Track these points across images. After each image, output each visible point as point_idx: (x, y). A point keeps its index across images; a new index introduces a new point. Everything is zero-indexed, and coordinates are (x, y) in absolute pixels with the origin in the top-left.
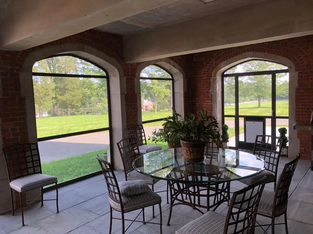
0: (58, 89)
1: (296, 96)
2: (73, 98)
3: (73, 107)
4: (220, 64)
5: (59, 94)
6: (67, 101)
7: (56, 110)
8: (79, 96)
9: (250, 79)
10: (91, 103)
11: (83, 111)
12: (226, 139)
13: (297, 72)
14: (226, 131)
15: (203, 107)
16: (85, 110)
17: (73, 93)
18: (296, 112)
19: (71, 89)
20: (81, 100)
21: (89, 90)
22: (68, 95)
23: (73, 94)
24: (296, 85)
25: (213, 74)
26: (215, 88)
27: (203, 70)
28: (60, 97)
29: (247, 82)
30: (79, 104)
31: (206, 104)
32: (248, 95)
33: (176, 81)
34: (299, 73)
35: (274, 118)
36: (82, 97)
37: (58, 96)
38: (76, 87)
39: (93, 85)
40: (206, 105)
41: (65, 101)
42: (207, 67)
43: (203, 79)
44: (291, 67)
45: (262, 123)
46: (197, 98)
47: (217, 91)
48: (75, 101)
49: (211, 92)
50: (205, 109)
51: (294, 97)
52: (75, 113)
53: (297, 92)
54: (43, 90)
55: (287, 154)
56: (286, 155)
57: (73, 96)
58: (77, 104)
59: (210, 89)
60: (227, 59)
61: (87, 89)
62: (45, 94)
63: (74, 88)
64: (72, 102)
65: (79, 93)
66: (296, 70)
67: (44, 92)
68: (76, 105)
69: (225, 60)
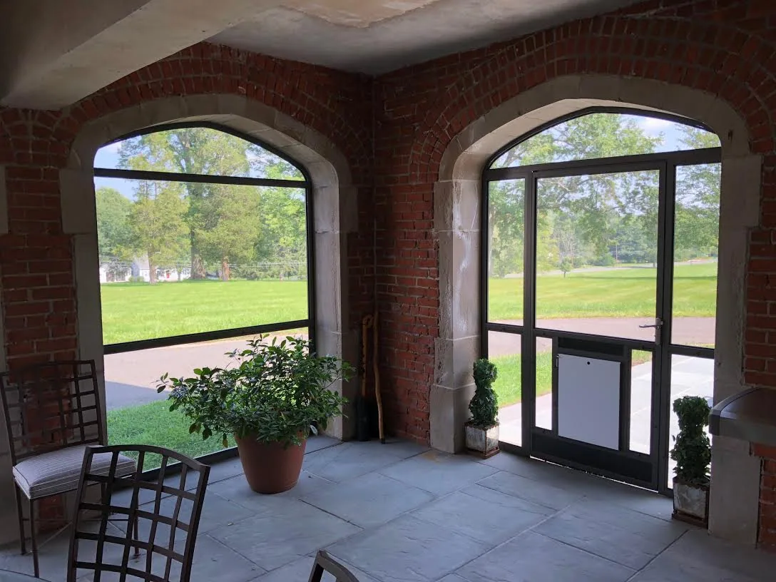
0: (200, 215)
1: (751, 265)
2: (233, 238)
3: (234, 258)
4: (465, 129)
5: (202, 226)
6: (220, 244)
7: (198, 266)
8: (251, 232)
9: (702, 199)
10: (296, 251)
11: (275, 269)
12: (484, 414)
13: (757, 159)
14: (488, 384)
15: (412, 291)
16: (281, 266)
17: (235, 224)
18: (749, 335)
19: (229, 214)
20: (255, 245)
21: (275, 220)
22: (220, 229)
23: (235, 227)
24: (752, 217)
25: (442, 168)
26: (447, 220)
27: (412, 151)
28: (203, 234)
29: (694, 207)
30: (250, 253)
31: (419, 280)
32: (694, 243)
33: (320, 192)
34: (767, 162)
35: (663, 350)
36: (256, 236)
37: (197, 231)
38: (243, 210)
39: (285, 206)
40: (421, 282)
41: (214, 245)
42: (426, 141)
43: (412, 187)
44: (730, 134)
45: (616, 366)
46: (394, 257)
47: (457, 232)
48: (239, 245)
49: (437, 238)
50: (417, 297)
51: (740, 272)
52: (258, 273)
53: (754, 250)
54: (158, 215)
55: (703, 516)
56: (699, 518)
57: (235, 233)
58: (245, 253)
59: (431, 225)
60: (488, 108)
61: (271, 216)
62: (163, 226)
63: (239, 213)
64: (232, 246)
65: (250, 225)
66: (754, 148)
67: (162, 221)
68: (240, 255)
69: (481, 113)
